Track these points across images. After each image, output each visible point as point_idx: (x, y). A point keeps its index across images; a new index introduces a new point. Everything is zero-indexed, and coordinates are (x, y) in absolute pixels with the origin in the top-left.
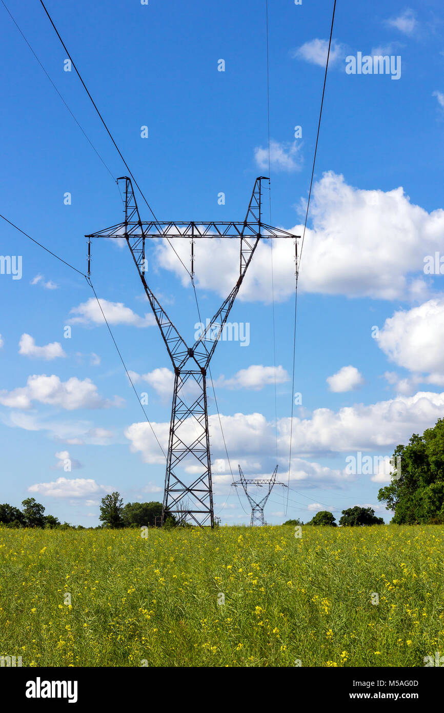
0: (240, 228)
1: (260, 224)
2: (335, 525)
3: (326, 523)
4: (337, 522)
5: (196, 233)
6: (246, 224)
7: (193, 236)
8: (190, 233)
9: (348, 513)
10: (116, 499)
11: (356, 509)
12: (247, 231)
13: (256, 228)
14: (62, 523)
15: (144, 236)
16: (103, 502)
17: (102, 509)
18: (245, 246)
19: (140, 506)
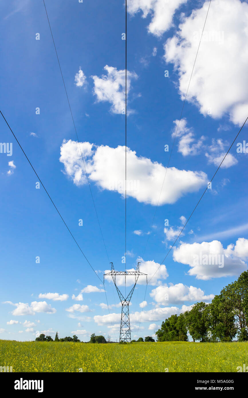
0: (135, 273)
1: (139, 272)
2: (143, 341)
3: (141, 341)
4: (144, 340)
5: (126, 274)
6: (136, 272)
7: (126, 275)
8: (125, 274)
9: (146, 338)
10: (94, 335)
11: (148, 337)
12: (136, 274)
13: (138, 273)
14: (81, 341)
15: (115, 275)
16: (91, 336)
17: (91, 338)
18: (136, 277)
19: (98, 337)
